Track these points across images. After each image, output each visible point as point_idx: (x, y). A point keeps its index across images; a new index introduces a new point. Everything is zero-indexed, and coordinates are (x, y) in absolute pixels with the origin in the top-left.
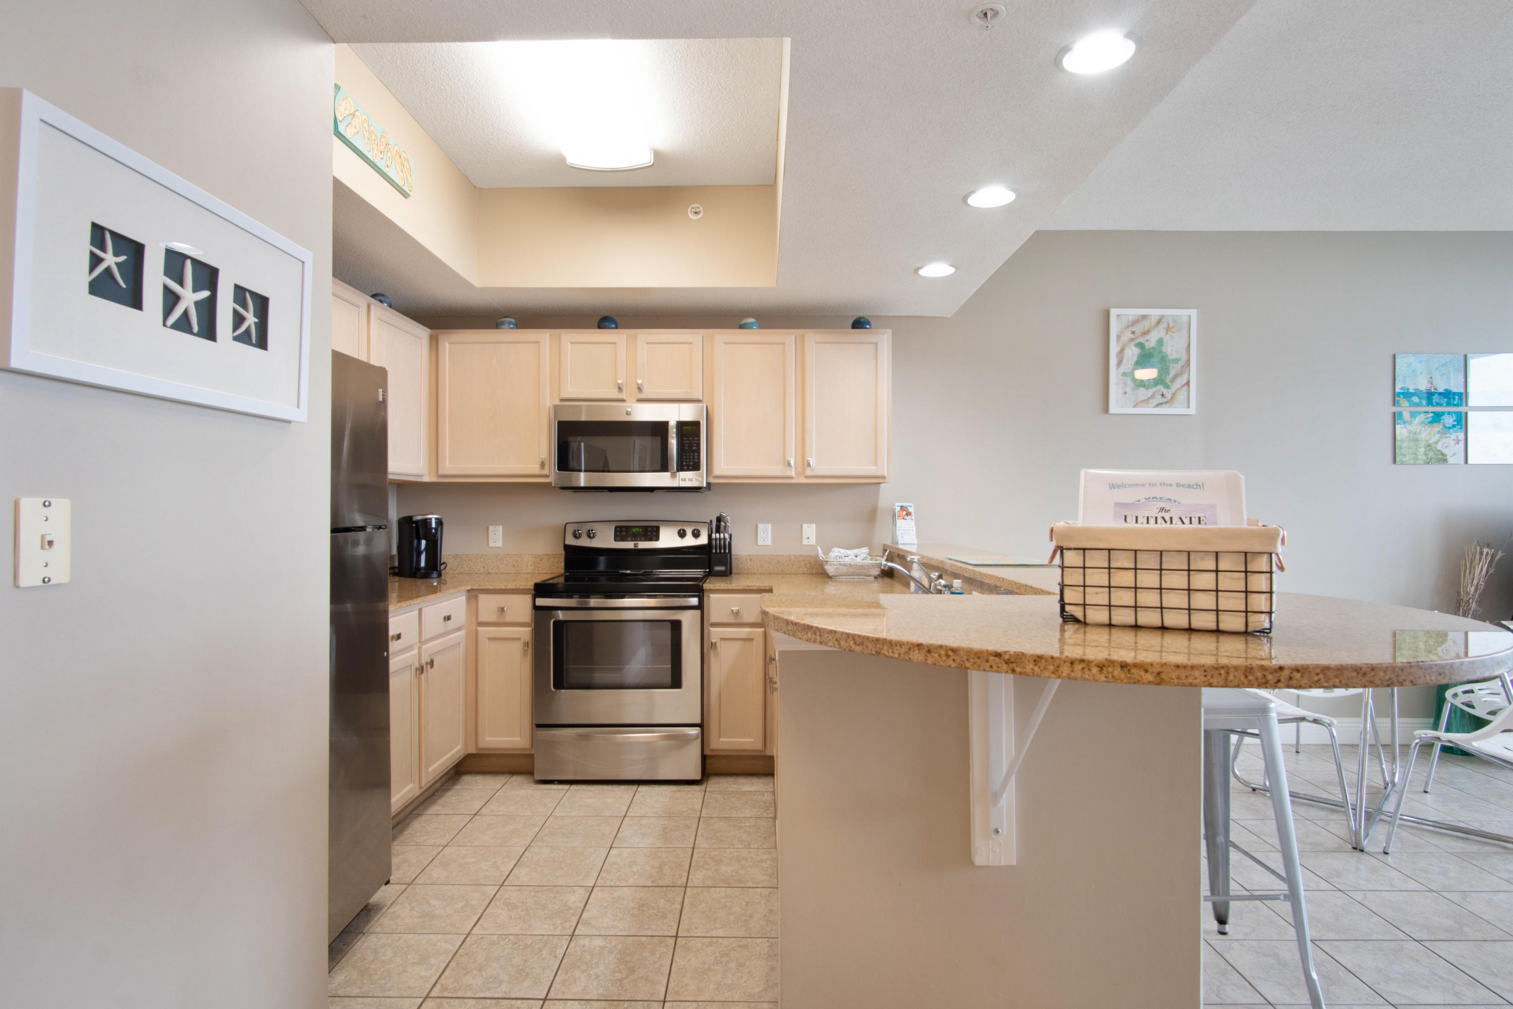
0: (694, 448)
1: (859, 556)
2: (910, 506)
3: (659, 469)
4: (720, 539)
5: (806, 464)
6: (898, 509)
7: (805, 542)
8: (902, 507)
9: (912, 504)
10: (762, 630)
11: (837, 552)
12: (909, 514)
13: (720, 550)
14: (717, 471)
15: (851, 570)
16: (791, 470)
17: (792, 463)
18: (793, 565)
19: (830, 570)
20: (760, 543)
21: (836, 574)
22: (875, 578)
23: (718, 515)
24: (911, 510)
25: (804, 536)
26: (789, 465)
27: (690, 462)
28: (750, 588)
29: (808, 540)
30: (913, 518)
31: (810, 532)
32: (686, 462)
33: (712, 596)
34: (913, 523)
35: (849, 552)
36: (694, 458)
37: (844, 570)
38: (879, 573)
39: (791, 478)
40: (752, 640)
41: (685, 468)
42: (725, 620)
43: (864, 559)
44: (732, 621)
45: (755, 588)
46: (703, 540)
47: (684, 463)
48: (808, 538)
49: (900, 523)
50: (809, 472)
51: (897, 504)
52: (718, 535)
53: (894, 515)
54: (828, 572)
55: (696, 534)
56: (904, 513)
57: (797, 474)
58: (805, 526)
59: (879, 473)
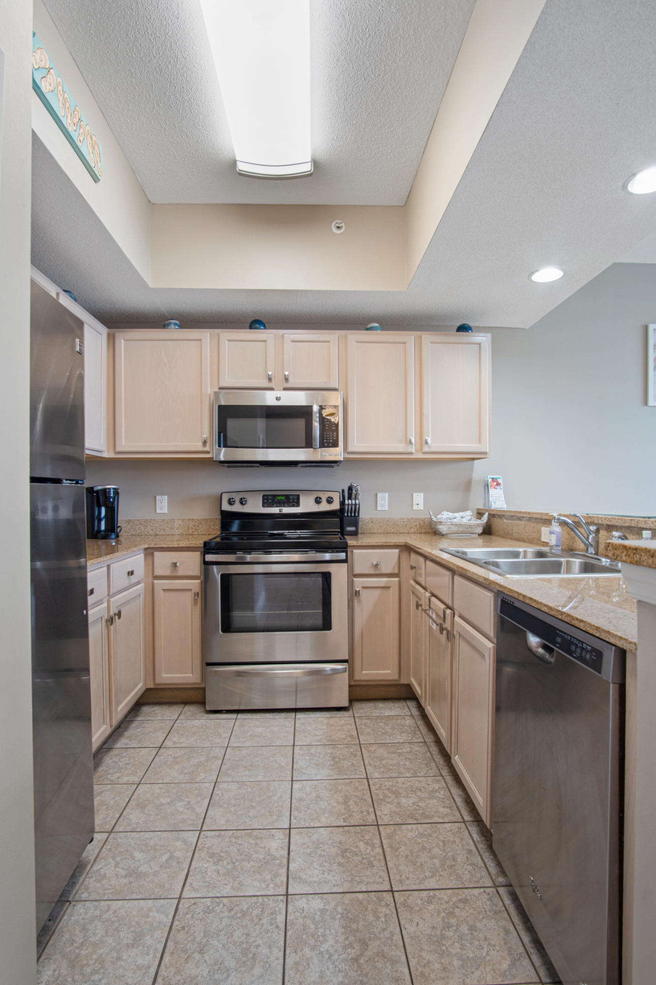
0: (333, 428)
1: (466, 517)
2: (500, 478)
3: (304, 445)
4: (352, 504)
5: (424, 442)
6: (490, 480)
7: (415, 507)
8: (493, 479)
9: (500, 477)
10: (397, 579)
11: (445, 515)
12: (498, 484)
13: (351, 514)
14: (351, 449)
15: (461, 529)
16: (412, 447)
17: (413, 441)
18: (406, 526)
19: (443, 529)
20: (379, 508)
21: (448, 532)
22: (479, 535)
23: (349, 485)
24: (500, 481)
25: (415, 503)
26: (410, 442)
27: (329, 440)
28: (388, 544)
29: (417, 506)
30: (502, 487)
31: (419, 499)
32: (327, 440)
33: (355, 551)
34: (502, 492)
35: (456, 515)
36: (333, 437)
37: (455, 529)
38: (482, 531)
39: (411, 453)
40: (389, 587)
41: (326, 444)
42: (367, 572)
43: (470, 520)
44: (372, 572)
45: (391, 544)
46: (336, 506)
47: (325, 441)
48: (418, 504)
49: (492, 491)
50: (426, 449)
51: (489, 476)
52: (350, 501)
53: (488, 485)
54: (441, 531)
55: (330, 501)
56: (495, 483)
57: (416, 451)
58: (415, 495)
59: (483, 450)
